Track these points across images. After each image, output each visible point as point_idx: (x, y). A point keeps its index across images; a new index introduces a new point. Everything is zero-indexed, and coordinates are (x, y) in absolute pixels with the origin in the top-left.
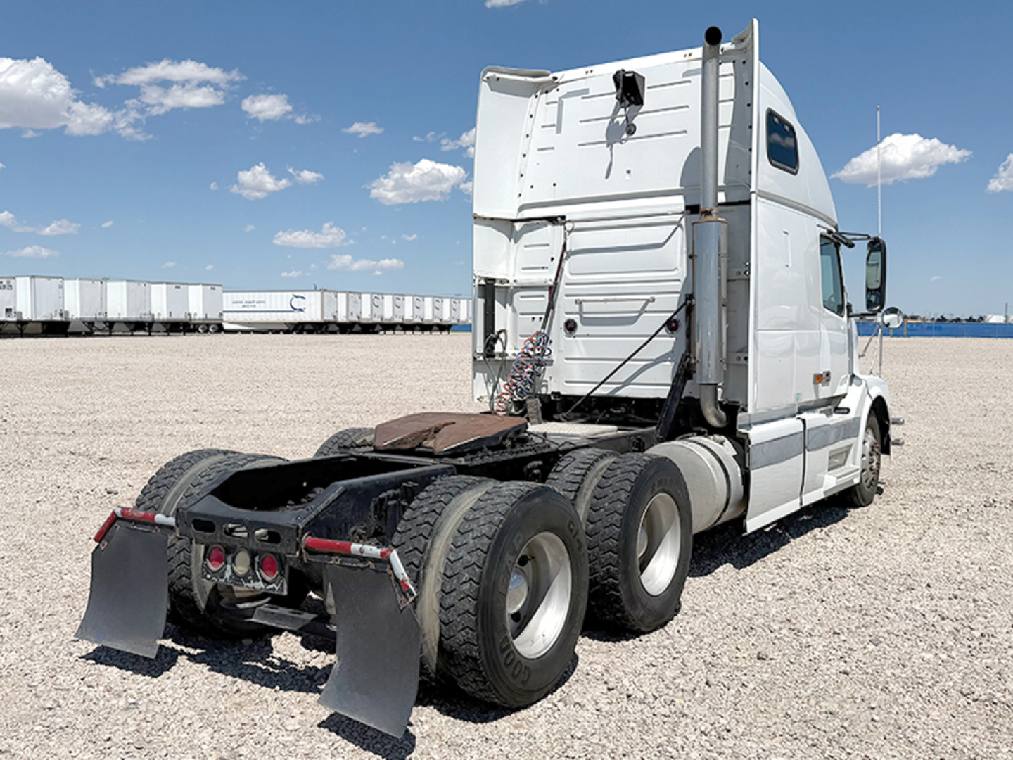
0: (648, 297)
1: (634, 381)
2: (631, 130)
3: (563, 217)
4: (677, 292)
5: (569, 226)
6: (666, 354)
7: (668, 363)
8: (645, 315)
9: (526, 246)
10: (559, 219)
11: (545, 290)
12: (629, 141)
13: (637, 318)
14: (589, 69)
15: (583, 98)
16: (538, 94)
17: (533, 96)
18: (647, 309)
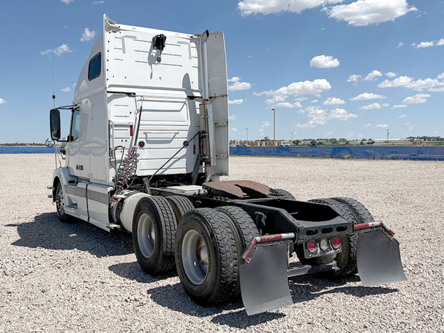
0: (176, 132)
1: (171, 167)
2: (159, 60)
3: (134, 94)
4: (187, 130)
5: (138, 98)
6: (184, 155)
7: (184, 159)
8: (174, 139)
9: (115, 105)
10: (132, 94)
11: (128, 127)
12: (158, 65)
13: (172, 141)
14: (134, 27)
15: (134, 40)
16: (111, 31)
17: (108, 32)
18: (176, 137)
